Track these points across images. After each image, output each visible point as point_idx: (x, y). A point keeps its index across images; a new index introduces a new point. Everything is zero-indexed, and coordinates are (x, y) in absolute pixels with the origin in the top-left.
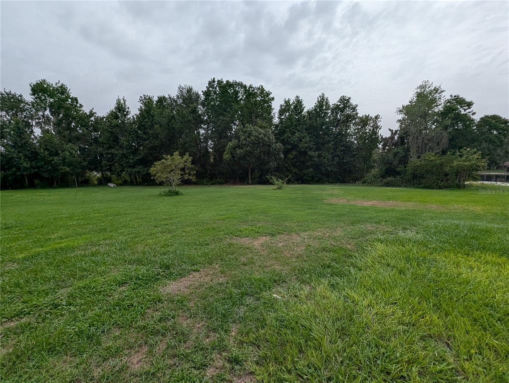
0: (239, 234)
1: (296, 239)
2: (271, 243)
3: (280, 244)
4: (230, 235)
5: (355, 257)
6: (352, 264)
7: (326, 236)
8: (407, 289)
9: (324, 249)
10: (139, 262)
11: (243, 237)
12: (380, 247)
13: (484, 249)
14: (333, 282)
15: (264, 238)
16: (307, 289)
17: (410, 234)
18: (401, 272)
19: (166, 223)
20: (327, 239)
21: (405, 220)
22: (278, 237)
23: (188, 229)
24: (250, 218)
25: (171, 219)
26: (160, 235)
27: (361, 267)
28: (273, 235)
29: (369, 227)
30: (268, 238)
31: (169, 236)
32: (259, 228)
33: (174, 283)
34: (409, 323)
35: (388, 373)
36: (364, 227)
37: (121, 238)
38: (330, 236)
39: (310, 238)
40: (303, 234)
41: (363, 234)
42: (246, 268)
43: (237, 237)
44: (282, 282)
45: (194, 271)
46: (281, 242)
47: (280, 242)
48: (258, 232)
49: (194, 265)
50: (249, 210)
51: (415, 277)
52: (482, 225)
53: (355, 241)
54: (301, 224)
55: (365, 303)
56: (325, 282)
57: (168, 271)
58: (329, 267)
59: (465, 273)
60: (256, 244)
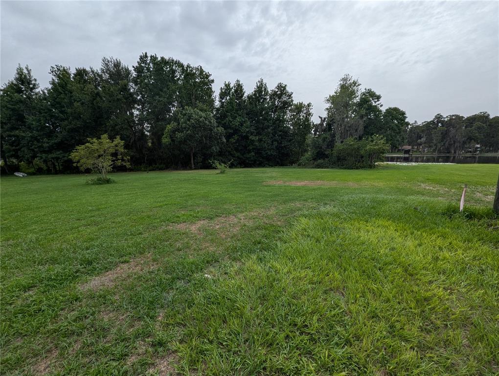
0: (176, 220)
1: (233, 220)
2: (208, 226)
3: (218, 227)
4: (167, 222)
5: (283, 232)
6: (280, 238)
7: (261, 215)
8: (319, 255)
9: (258, 228)
10: (54, 261)
11: (181, 223)
12: (304, 221)
13: (378, 216)
14: (261, 256)
15: (202, 222)
16: (237, 266)
17: (328, 208)
18: (318, 241)
19: (93, 215)
20: (261, 218)
21: (326, 197)
22: (216, 220)
23: (119, 219)
24: (190, 203)
25: (99, 210)
26: (83, 228)
27: (286, 240)
28: (211, 219)
29: (298, 204)
30: (205, 222)
31: (94, 228)
32: (198, 212)
33: (97, 278)
34: (317, 282)
35: (296, 325)
36: (294, 205)
37: (30, 236)
38: (264, 215)
39: (246, 219)
40: (240, 215)
41: (292, 211)
42: (181, 253)
43: (173, 224)
44: (215, 262)
45: (123, 262)
46: (218, 225)
47: (216, 225)
48: (197, 217)
49: (123, 256)
50: (189, 195)
51: (327, 243)
52: (381, 197)
53: (285, 218)
54: (239, 206)
55: (285, 270)
56: (254, 257)
57: (90, 266)
58: (259, 243)
59: (363, 236)
60: (194, 228)
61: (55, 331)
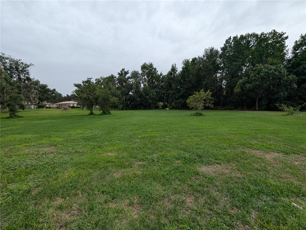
2: (285, 159)
3: (297, 163)
4: (242, 146)
10: (184, 150)
11: (255, 150)
15: (276, 154)
19: (197, 131)
23: (210, 137)
24: (259, 136)
25: (199, 129)
26: (193, 137)
28: (287, 154)
30: (281, 155)
31: (199, 139)
32: (271, 145)
33: (205, 167)
43: (249, 148)
45: (217, 163)
46: (297, 161)
48: (270, 148)
49: (217, 161)
57: (201, 159)
60: (269, 157)
61: (191, 186)
